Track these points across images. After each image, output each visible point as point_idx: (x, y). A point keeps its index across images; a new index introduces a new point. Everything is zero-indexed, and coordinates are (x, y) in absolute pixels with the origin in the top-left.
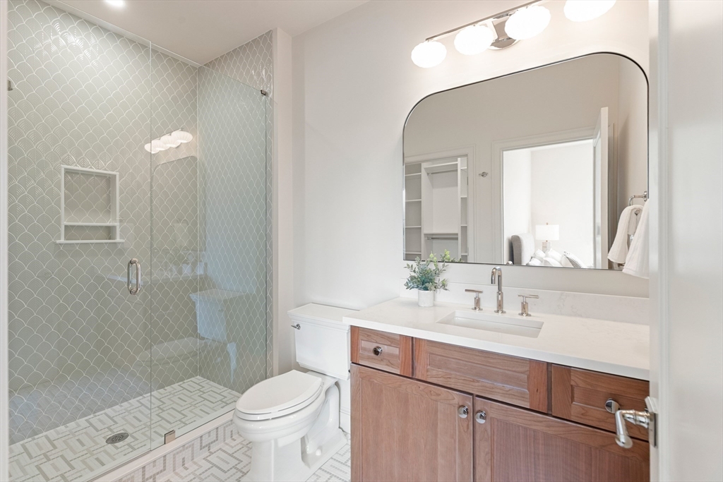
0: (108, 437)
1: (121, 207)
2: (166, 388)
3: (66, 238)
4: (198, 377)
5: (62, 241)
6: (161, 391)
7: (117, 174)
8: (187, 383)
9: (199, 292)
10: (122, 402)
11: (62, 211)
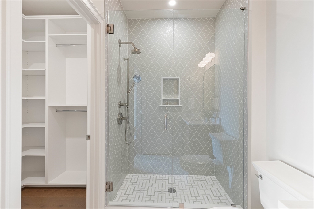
0: (170, 188)
1: (181, 92)
2: (199, 176)
3: (163, 105)
4: (214, 177)
5: (162, 105)
6: (196, 176)
7: (179, 77)
8: (208, 178)
9: (215, 133)
10: (181, 175)
11: (162, 94)
